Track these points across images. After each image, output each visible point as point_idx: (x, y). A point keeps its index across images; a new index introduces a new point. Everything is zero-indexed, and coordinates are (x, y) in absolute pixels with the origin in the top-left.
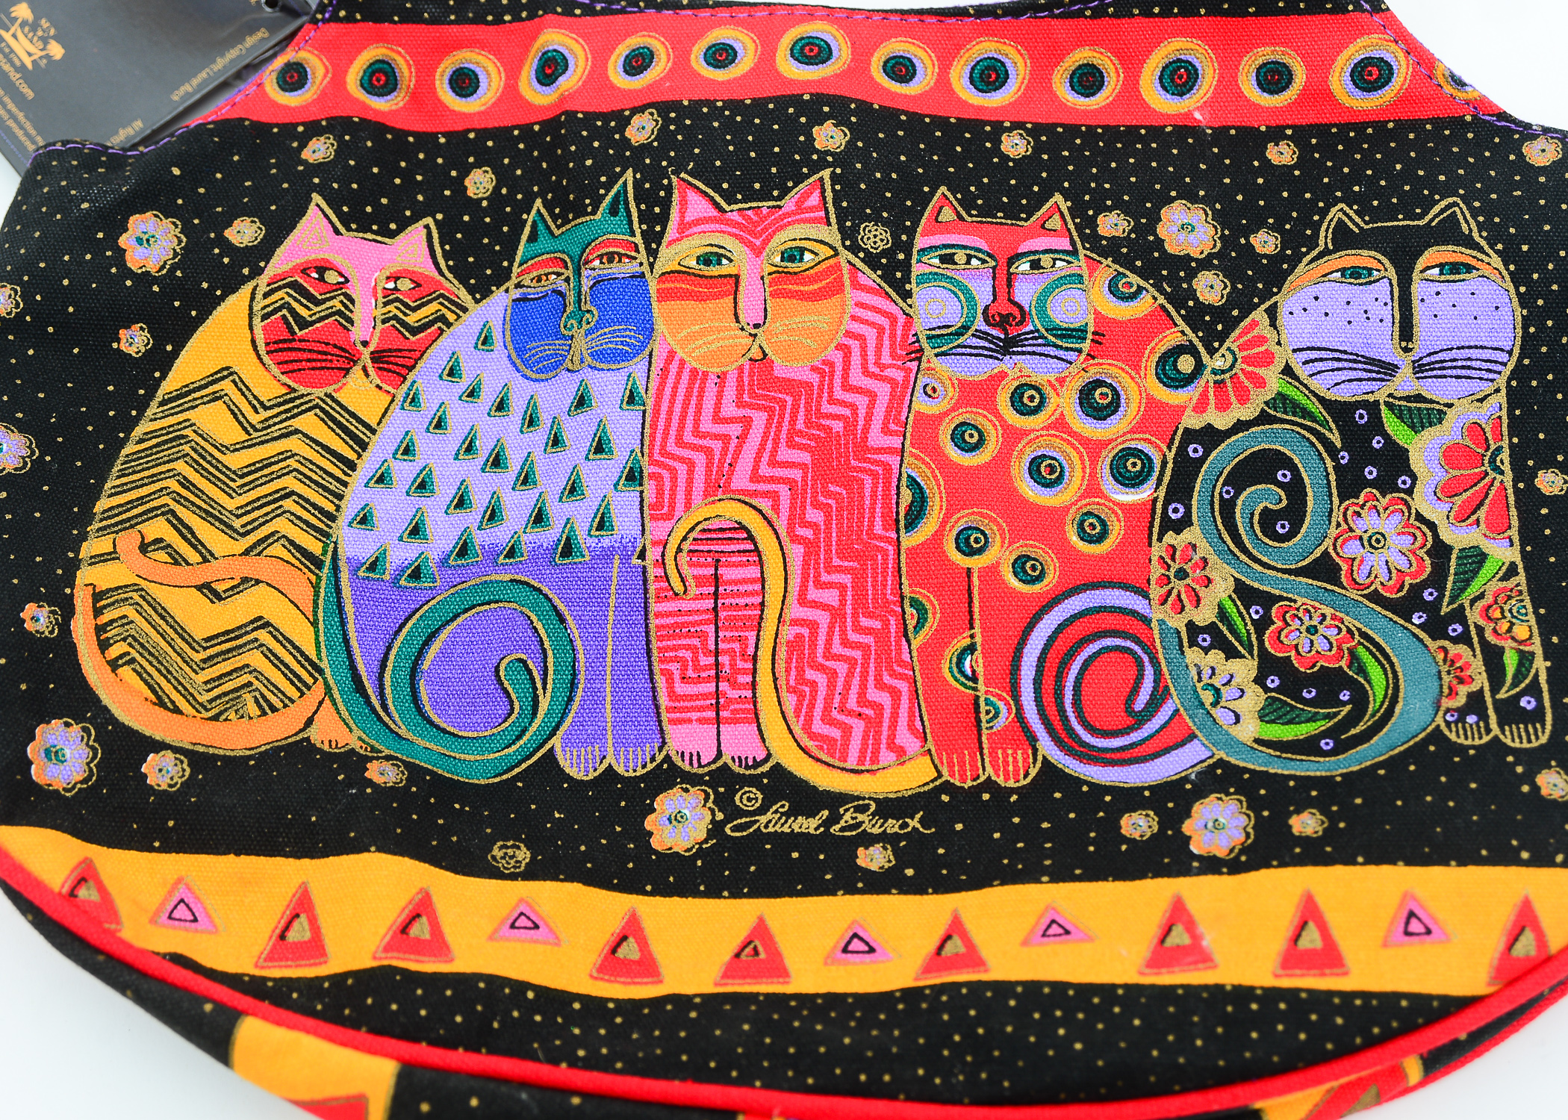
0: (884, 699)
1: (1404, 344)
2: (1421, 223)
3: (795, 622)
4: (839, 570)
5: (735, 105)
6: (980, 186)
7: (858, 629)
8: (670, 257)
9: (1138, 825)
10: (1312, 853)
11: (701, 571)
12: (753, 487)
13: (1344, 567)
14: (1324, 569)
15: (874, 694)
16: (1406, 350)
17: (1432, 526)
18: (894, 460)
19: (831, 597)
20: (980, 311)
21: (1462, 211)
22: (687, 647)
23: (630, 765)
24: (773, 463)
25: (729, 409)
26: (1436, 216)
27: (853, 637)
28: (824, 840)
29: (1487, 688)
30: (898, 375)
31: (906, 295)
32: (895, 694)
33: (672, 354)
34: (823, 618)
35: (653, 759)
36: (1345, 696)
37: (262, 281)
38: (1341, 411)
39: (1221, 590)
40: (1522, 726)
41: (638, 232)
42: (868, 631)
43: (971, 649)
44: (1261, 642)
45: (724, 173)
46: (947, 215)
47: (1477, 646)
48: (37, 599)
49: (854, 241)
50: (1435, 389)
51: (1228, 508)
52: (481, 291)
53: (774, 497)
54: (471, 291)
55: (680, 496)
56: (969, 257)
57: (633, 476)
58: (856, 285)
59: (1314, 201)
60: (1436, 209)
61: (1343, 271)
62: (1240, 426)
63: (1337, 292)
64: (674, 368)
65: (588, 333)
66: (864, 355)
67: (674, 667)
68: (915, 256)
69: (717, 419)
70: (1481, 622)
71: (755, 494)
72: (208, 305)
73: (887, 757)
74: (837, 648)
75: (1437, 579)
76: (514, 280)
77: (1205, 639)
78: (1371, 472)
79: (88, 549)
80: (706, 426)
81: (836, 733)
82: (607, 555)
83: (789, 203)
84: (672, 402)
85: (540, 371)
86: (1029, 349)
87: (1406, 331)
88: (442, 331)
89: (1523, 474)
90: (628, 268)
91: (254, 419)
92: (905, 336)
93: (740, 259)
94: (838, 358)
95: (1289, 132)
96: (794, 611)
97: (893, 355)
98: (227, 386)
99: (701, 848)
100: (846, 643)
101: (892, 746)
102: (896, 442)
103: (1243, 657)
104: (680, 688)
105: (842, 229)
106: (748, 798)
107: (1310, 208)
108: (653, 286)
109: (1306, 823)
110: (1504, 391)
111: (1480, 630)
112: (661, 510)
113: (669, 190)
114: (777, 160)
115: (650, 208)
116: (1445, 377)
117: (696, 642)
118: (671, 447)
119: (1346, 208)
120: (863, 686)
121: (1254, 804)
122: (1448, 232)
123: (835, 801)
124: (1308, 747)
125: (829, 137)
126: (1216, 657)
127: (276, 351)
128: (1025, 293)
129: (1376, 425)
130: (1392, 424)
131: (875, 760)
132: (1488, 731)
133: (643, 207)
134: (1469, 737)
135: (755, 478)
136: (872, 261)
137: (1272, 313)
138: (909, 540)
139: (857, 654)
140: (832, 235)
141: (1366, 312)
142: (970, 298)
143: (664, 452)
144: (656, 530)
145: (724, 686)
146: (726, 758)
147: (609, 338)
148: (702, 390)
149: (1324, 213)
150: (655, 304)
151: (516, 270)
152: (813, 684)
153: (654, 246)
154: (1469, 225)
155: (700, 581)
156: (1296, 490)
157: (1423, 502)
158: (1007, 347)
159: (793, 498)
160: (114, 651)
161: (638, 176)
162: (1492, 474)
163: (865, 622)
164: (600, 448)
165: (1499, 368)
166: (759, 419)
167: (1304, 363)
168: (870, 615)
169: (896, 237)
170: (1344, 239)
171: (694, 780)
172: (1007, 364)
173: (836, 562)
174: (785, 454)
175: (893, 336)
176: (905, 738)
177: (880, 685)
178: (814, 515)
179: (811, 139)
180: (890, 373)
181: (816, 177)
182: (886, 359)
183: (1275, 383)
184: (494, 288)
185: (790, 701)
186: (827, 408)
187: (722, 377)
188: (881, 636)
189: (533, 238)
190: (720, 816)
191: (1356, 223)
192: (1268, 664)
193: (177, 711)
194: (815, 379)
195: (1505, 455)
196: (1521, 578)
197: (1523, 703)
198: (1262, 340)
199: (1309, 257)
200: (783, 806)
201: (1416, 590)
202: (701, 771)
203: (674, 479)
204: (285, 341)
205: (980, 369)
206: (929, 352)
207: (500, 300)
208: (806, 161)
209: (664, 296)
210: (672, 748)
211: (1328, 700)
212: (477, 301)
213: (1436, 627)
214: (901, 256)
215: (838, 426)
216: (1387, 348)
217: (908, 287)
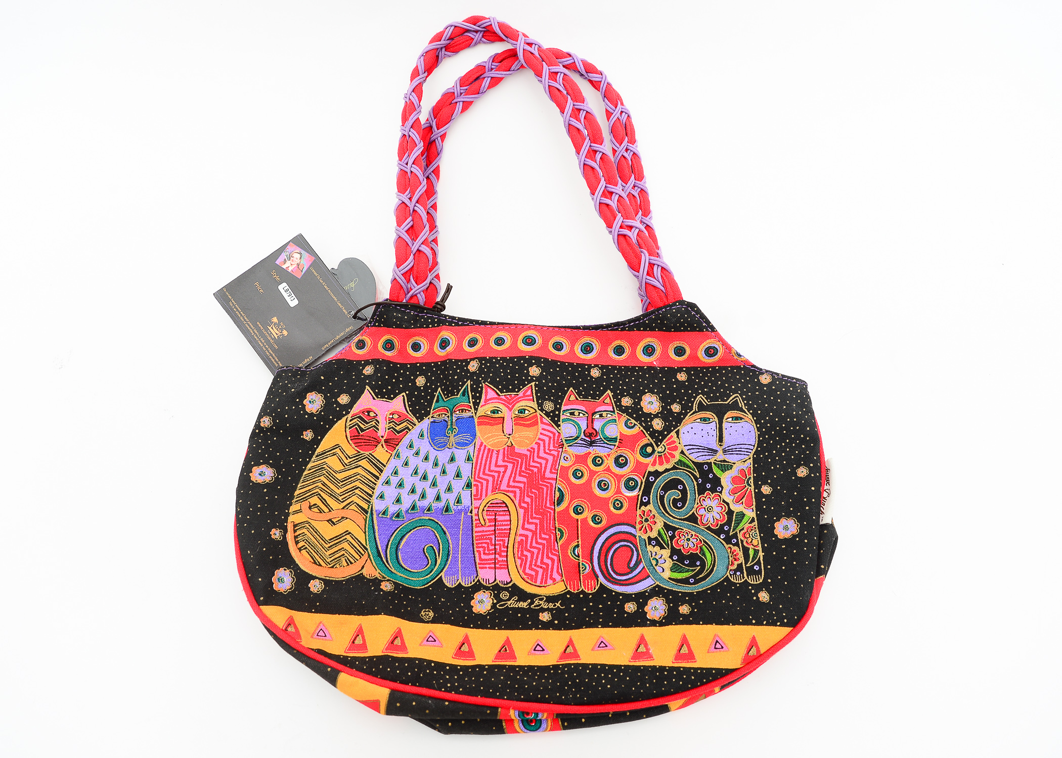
0: (549, 562)
1: (720, 443)
2: (726, 403)
3: (521, 535)
4: (535, 518)
5: (504, 359)
6: (583, 387)
7: (541, 538)
8: (482, 411)
9: (630, 607)
10: (686, 620)
11: (490, 517)
12: (508, 489)
13: (699, 518)
14: (693, 519)
15: (546, 560)
16: (721, 445)
17: (728, 504)
18: (553, 482)
19: (532, 527)
20: (583, 431)
21: (739, 399)
22: (486, 543)
23: (467, 583)
24: (514, 481)
25: (500, 463)
26: (731, 400)
27: (540, 541)
28: (529, 610)
29: (743, 562)
30: (555, 453)
31: (558, 426)
32: (553, 560)
33: (482, 443)
34: (530, 534)
35: (474, 581)
36: (698, 563)
37: (349, 416)
38: (699, 466)
39: (659, 526)
40: (754, 576)
41: (471, 402)
42: (544, 539)
43: (578, 546)
44: (672, 544)
45: (500, 383)
46: (572, 398)
47: (741, 547)
48: (276, 527)
49: (542, 407)
50: (730, 458)
51: (662, 498)
52: (420, 419)
53: (515, 492)
54: (417, 418)
55: (484, 492)
56: (579, 413)
57: (469, 485)
58: (542, 423)
59: (692, 394)
60: (731, 398)
61: (701, 419)
62: (667, 470)
63: (699, 426)
64: (482, 448)
65: (455, 436)
66: (544, 446)
67: (481, 549)
68: (562, 413)
69: (496, 466)
70: (743, 539)
71: (508, 491)
72: (332, 424)
73: (550, 582)
74: (534, 544)
75: (729, 523)
76: (431, 415)
77: (654, 543)
78: (708, 486)
79: (293, 508)
80: (493, 468)
81: (533, 573)
82: (460, 512)
83: (521, 394)
84: (482, 460)
85: (439, 447)
86: (598, 445)
87: (721, 440)
88: (408, 432)
89: (758, 487)
90: (468, 414)
91: (346, 461)
92: (558, 440)
93: (504, 411)
94: (536, 447)
95: (684, 369)
96: (520, 531)
97: (554, 446)
98: (337, 450)
99: (489, 612)
100: (537, 543)
101: (551, 578)
102: (554, 476)
103: (666, 549)
104: (483, 557)
105: (538, 403)
106: (504, 595)
107: (690, 396)
108: (476, 420)
109: (684, 609)
110: (752, 459)
111: (742, 541)
112: (478, 497)
113: (482, 388)
114: (517, 379)
115: (476, 394)
116: (733, 454)
117: (488, 541)
118: (481, 475)
119: (702, 397)
120: (542, 557)
121: (668, 602)
122: (735, 406)
123: (533, 596)
124: (685, 581)
125: (534, 371)
126: (657, 548)
127: (353, 439)
128: (597, 425)
129: (710, 470)
130: (715, 470)
131: (546, 583)
132: (744, 578)
133: (473, 393)
134: (737, 580)
135: (508, 486)
136: (547, 414)
137: (677, 433)
138: (558, 509)
139: (541, 547)
140: (536, 406)
141: (708, 433)
142: (579, 427)
143: (479, 477)
144: (476, 503)
145: (497, 556)
146: (497, 581)
147: (461, 438)
148: (491, 455)
149: (695, 398)
150: (476, 426)
151: (432, 412)
152: (526, 556)
153: (477, 407)
154: (741, 404)
155: (490, 521)
156: (684, 492)
157: (725, 496)
158: (591, 444)
159: (521, 493)
160: (300, 545)
161: (472, 383)
162: (747, 487)
163: (543, 536)
164: (458, 475)
165: (750, 451)
166: (510, 466)
167: (687, 450)
168: (545, 534)
169: (555, 406)
170: (701, 407)
171: (487, 588)
172: (591, 449)
173: (534, 515)
174: (518, 478)
175: (554, 440)
176: (555, 575)
177: (548, 557)
178: (527, 499)
179: (528, 372)
180: (553, 452)
181: (530, 385)
182: (552, 448)
183: (678, 456)
184: (424, 418)
185: (518, 562)
186: (532, 464)
187: (498, 451)
188: (548, 540)
189: (437, 401)
190: (495, 601)
191: (706, 402)
192: (674, 552)
193: (320, 565)
194: (528, 453)
195: (752, 480)
196: (756, 523)
197: (755, 568)
198: (674, 442)
199: (690, 414)
200: (516, 598)
201: (722, 526)
202: (489, 585)
203: (482, 486)
204: (356, 436)
205: (582, 451)
206: (566, 445)
207: (427, 421)
208: (527, 379)
209: (480, 424)
210: (480, 577)
211: (692, 564)
212: (419, 422)
213: (728, 540)
214: (557, 413)
215: (535, 470)
216: (714, 445)
217: (559, 423)
